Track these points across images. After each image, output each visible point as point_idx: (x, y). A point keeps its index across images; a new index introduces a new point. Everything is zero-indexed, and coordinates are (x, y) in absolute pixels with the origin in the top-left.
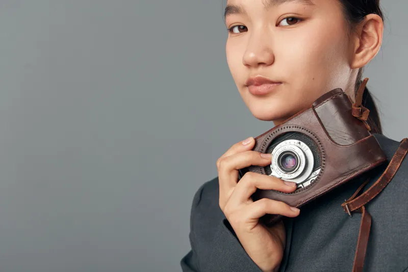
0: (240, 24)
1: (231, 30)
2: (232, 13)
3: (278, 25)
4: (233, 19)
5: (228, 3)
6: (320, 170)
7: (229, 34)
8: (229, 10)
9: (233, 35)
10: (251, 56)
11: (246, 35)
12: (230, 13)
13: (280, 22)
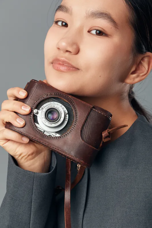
0: (64, 21)
1: (57, 22)
2: (62, 10)
3: (89, 32)
4: (60, 15)
5: (62, 4)
6: (59, 135)
7: (54, 24)
8: (60, 8)
9: (56, 25)
10: (63, 44)
11: (65, 30)
12: (61, 10)
13: (91, 30)
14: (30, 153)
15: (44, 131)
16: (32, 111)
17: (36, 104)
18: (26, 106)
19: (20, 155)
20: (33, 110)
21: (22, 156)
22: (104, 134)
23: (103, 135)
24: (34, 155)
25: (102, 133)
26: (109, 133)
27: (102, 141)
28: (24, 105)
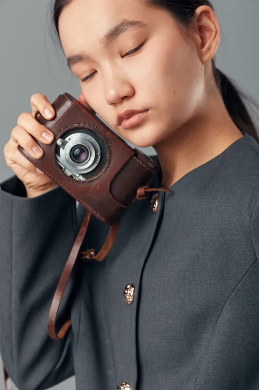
14: (41, 184)
15: (66, 168)
16: (55, 140)
17: (63, 131)
18: (49, 134)
19: (29, 184)
20: (57, 138)
21: (31, 185)
22: (140, 191)
23: (138, 192)
24: (46, 186)
25: (137, 189)
26: (145, 192)
27: (135, 199)
28: (46, 132)
